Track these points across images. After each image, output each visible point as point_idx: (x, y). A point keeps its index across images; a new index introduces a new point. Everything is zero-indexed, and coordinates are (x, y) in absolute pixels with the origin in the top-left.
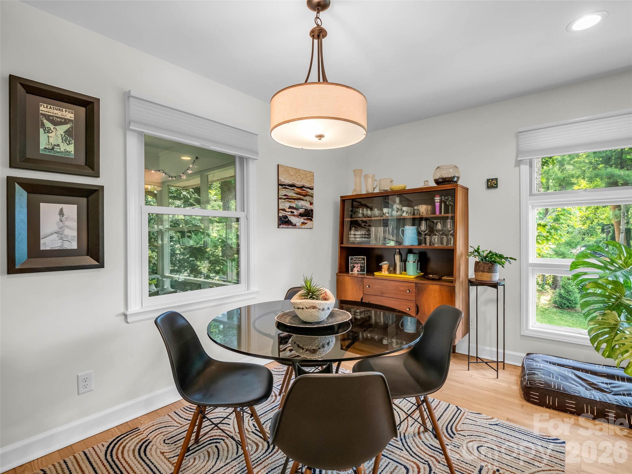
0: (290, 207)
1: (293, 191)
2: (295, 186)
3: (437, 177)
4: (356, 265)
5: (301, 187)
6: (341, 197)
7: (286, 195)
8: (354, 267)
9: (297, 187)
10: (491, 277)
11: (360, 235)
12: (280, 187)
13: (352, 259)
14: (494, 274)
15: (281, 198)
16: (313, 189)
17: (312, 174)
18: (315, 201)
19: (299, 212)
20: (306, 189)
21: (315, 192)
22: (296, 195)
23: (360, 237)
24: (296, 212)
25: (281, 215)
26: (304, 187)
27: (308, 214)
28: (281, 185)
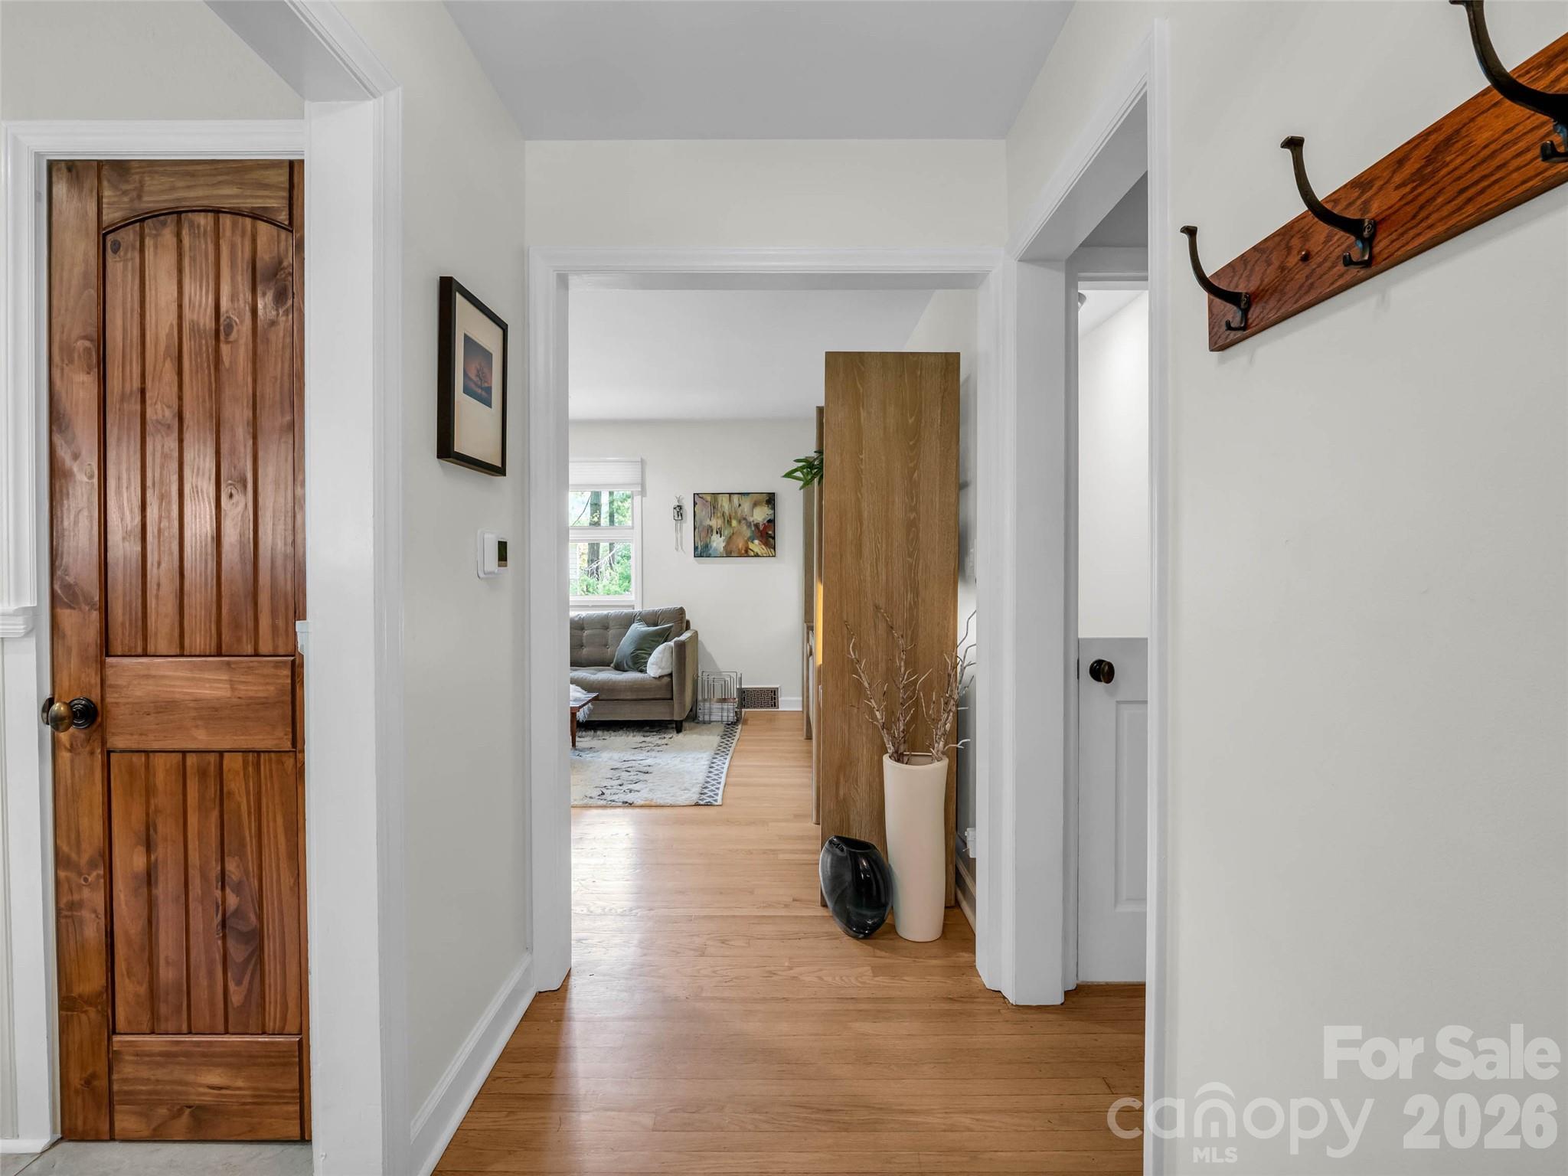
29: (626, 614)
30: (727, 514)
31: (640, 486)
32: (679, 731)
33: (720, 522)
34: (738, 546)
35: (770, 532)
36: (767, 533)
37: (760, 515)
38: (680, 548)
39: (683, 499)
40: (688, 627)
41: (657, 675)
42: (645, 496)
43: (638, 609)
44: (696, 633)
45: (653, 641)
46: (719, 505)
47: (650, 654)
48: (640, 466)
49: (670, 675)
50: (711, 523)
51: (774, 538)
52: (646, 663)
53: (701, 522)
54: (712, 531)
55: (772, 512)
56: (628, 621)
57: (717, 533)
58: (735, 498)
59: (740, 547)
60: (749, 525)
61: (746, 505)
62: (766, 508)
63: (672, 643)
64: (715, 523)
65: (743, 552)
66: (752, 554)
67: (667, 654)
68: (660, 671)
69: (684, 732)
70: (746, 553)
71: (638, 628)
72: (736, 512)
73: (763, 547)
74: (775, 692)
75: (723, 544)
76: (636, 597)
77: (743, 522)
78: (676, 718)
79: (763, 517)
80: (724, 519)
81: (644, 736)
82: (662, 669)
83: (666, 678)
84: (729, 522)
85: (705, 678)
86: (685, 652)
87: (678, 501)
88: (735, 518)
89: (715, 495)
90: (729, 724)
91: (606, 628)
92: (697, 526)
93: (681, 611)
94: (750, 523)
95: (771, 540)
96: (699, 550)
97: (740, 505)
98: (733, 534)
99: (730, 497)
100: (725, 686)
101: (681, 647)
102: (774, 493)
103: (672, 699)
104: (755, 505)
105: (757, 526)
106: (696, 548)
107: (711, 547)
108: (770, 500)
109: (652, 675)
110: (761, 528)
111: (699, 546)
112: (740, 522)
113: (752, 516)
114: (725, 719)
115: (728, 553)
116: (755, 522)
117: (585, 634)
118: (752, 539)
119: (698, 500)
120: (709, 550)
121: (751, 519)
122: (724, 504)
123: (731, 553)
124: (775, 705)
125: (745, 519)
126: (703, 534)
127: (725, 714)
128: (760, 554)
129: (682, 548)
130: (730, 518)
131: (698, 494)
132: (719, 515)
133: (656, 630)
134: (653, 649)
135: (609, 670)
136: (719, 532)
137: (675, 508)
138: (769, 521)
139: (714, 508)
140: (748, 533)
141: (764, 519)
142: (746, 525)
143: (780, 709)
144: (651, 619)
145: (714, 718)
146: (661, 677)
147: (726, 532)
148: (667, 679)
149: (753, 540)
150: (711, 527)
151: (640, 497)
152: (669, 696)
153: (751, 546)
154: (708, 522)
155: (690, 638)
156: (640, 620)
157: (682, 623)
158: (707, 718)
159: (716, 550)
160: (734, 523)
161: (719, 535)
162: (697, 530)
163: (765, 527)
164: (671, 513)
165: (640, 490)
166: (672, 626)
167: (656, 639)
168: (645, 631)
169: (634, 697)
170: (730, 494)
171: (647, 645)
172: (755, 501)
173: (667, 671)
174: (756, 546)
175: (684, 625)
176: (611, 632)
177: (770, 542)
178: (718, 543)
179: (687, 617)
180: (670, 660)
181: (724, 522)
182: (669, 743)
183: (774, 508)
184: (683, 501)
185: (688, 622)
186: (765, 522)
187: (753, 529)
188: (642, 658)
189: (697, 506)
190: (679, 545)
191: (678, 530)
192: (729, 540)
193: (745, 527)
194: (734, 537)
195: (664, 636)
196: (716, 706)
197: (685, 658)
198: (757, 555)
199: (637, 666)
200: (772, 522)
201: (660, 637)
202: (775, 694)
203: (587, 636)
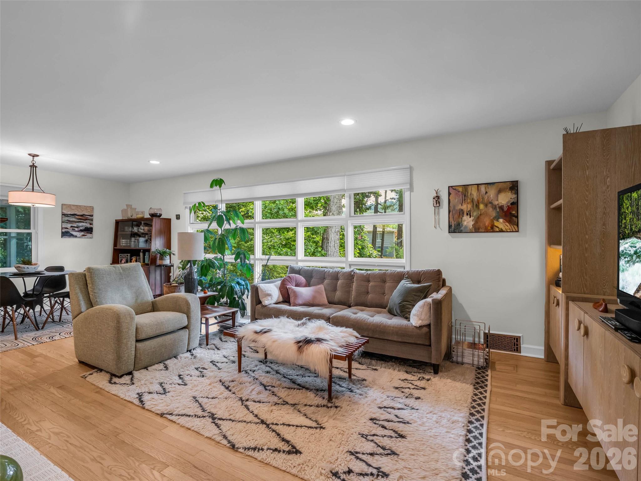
0: (71, 227)
1: (74, 218)
2: (77, 215)
3: (150, 213)
4: (123, 259)
5: (82, 216)
6: (116, 220)
7: (68, 220)
8: (122, 260)
9: (78, 216)
10: (162, 262)
11: (125, 242)
12: (63, 216)
13: (121, 255)
14: (163, 261)
15: (63, 222)
16: (93, 216)
17: (92, 208)
18: (95, 222)
19: (80, 229)
20: (86, 216)
21: (95, 218)
22: (77, 220)
23: (125, 243)
24: (76, 229)
25: (63, 231)
26: (84, 215)
27: (89, 230)
28: (64, 215)
29: (398, 273)
30: (476, 199)
31: (409, 185)
32: (436, 372)
33: (470, 206)
34: (485, 224)
35: (514, 212)
36: (511, 213)
37: (504, 199)
38: (438, 226)
39: (440, 191)
40: (444, 284)
41: (418, 325)
42: (413, 191)
43: (407, 269)
44: (450, 291)
45: (415, 295)
46: (469, 194)
47: (414, 306)
48: (409, 171)
49: (429, 326)
50: (462, 208)
51: (517, 217)
52: (410, 312)
53: (454, 207)
54: (463, 213)
55: (514, 196)
56: (399, 277)
57: (467, 214)
58: (483, 188)
59: (487, 224)
60: (494, 207)
61: (492, 193)
62: (510, 193)
63: (429, 300)
64: (466, 207)
65: (489, 228)
66: (497, 230)
67: (426, 309)
68: (420, 321)
69: (440, 374)
70: (492, 229)
71: (405, 284)
72: (483, 198)
73: (507, 224)
74: (517, 339)
75: (472, 223)
76: (406, 261)
77: (490, 205)
78: (433, 362)
79: (507, 201)
80: (473, 204)
81: (407, 372)
82: (422, 320)
83: (425, 328)
84: (477, 206)
85: (458, 327)
86: (441, 308)
87: (437, 193)
88: (483, 203)
89: (465, 187)
90: (479, 368)
91: (384, 282)
92: (451, 209)
93: (439, 273)
94: (496, 206)
95: (514, 218)
96: (453, 228)
97: (486, 193)
98: (481, 215)
99: (478, 186)
100: (475, 334)
101: (438, 305)
102: (517, 181)
103: (430, 345)
104: (500, 191)
105: (501, 208)
106: (450, 226)
107: (462, 225)
108: (514, 186)
109: (414, 324)
110: (505, 209)
111: (453, 225)
112: (486, 205)
113: (497, 200)
114: (476, 363)
115: (477, 229)
116: (500, 205)
117: (370, 285)
118: (497, 218)
119: (452, 191)
120: (460, 228)
121: (496, 203)
122: (474, 192)
123: (479, 229)
124: (518, 350)
125: (491, 203)
126: (456, 216)
127: (476, 359)
128: (504, 229)
129: (439, 227)
130: (478, 203)
131: (452, 187)
132: (469, 201)
133: (419, 287)
134: (416, 301)
135: (384, 313)
136: (469, 214)
137: (434, 198)
138: (513, 204)
139: (465, 196)
140: (494, 214)
141: (508, 202)
142: (492, 208)
143: (522, 354)
144: (416, 277)
145: (466, 360)
146: (421, 327)
147: (475, 214)
148: (425, 330)
149: (499, 218)
150: (462, 210)
151: (409, 192)
152: (427, 343)
153: (496, 223)
154: (460, 207)
155: (446, 295)
156: (407, 278)
157: (439, 281)
158: (460, 359)
159: (466, 227)
160: (482, 206)
161: (469, 216)
162: (451, 213)
163: (509, 208)
164: (431, 202)
165: (409, 187)
166: (430, 286)
167: (419, 294)
168: (410, 287)
169: (400, 340)
170: (478, 185)
171: (412, 298)
172: (500, 189)
173: (426, 322)
174: (501, 223)
175: (441, 283)
176: (388, 285)
177: (513, 220)
178: (468, 222)
179: (443, 277)
180: (428, 314)
181: (473, 206)
182: (427, 387)
183: (517, 193)
184: (441, 193)
185: (444, 281)
186: (509, 204)
187: (498, 210)
188: (407, 308)
189: (451, 196)
190: (437, 224)
191: (437, 213)
192: (477, 220)
193: (491, 209)
194: (482, 217)
195: (424, 293)
196: (468, 352)
197: (441, 314)
198: (501, 231)
199: (404, 313)
200: (515, 204)
201: (421, 292)
202: (517, 341)
203: (371, 286)
